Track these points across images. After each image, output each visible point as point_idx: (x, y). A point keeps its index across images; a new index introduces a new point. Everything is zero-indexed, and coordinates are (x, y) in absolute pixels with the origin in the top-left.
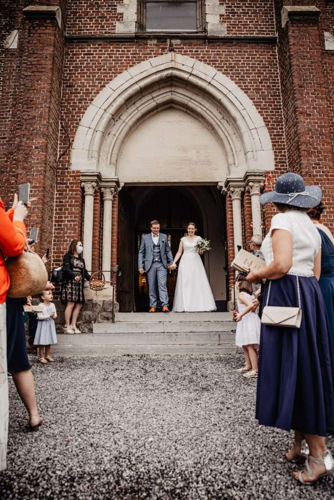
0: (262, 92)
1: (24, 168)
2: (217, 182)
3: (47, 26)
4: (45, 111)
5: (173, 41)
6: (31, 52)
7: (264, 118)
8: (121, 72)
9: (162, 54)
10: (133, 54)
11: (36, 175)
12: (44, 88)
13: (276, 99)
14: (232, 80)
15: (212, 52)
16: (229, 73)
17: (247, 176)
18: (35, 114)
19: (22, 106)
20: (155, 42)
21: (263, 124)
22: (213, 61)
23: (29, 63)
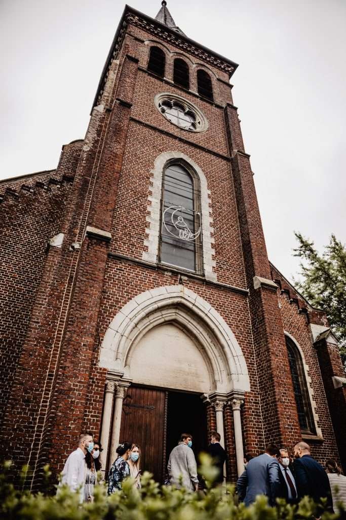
0: (240, 329)
1: (72, 362)
2: (203, 393)
3: (102, 246)
4: (94, 314)
5: (182, 277)
6: (88, 262)
7: (242, 349)
8: (144, 291)
9: (174, 284)
10: (154, 279)
11: (83, 371)
12: (95, 294)
13: (249, 336)
14: (221, 315)
15: (209, 292)
16: (219, 310)
17: (233, 394)
18: (86, 315)
19: (75, 305)
20: (170, 274)
21: (242, 353)
22: (209, 298)
23: (85, 271)
